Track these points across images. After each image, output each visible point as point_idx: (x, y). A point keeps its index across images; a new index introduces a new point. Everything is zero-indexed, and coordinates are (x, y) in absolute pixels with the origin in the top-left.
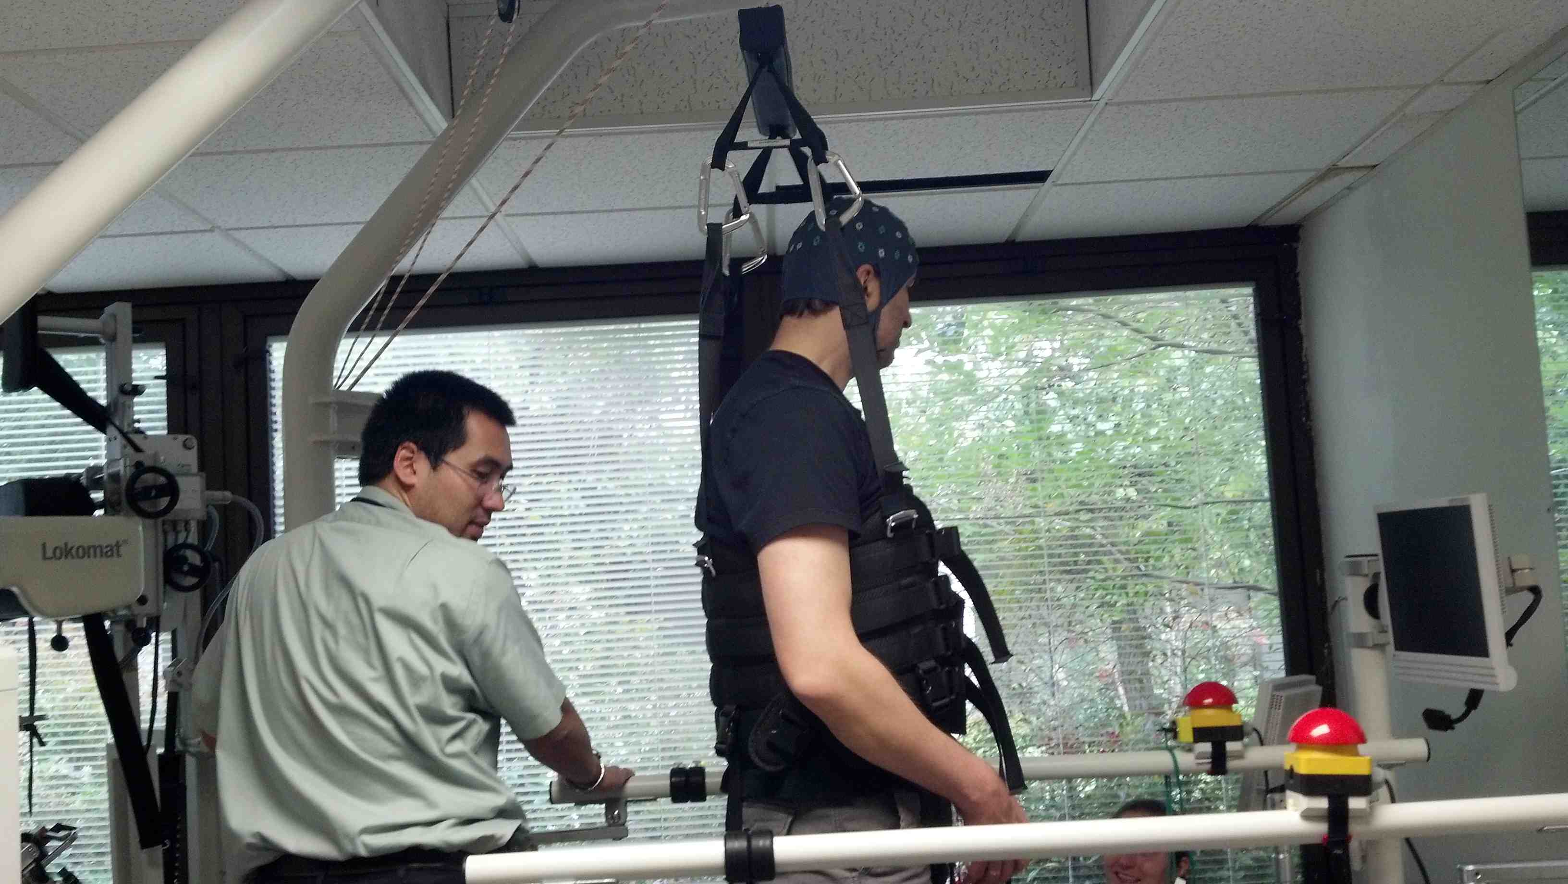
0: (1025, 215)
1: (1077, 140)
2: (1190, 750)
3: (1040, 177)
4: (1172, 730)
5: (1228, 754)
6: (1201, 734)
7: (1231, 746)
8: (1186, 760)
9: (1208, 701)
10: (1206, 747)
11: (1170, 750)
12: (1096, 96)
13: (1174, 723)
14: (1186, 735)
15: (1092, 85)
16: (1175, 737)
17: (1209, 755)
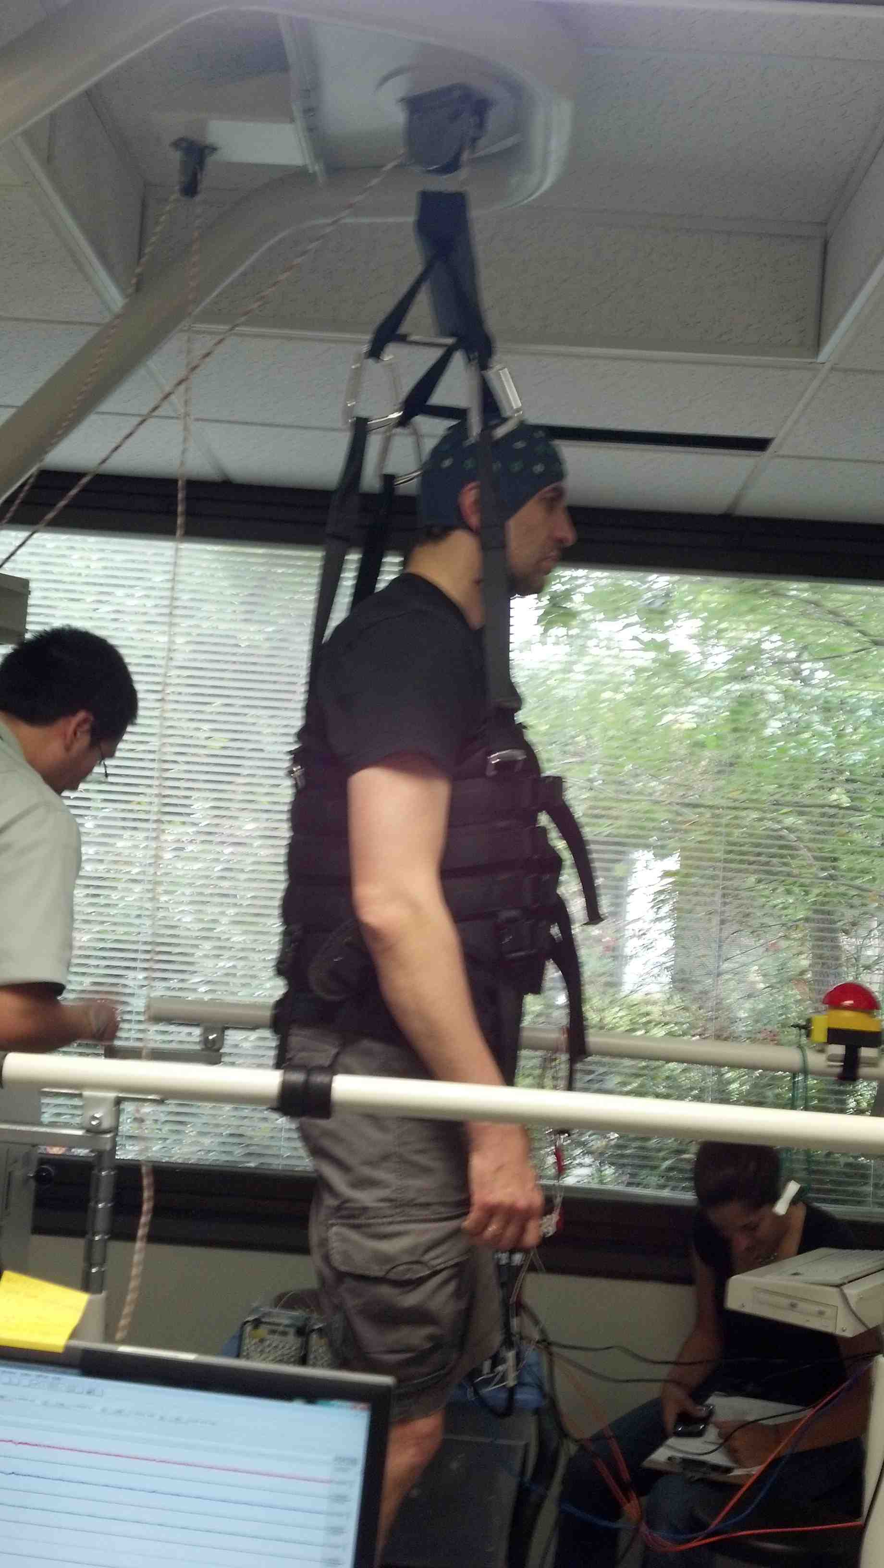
0: (745, 487)
1: (801, 405)
2: (822, 1051)
3: (759, 445)
4: (806, 1028)
5: (862, 1060)
6: (835, 1035)
7: (866, 1052)
8: (817, 1060)
9: (848, 1003)
10: (839, 1050)
11: (800, 1047)
12: (822, 357)
13: (809, 1021)
14: (819, 1034)
15: (818, 344)
16: (808, 1035)
17: (842, 1058)
